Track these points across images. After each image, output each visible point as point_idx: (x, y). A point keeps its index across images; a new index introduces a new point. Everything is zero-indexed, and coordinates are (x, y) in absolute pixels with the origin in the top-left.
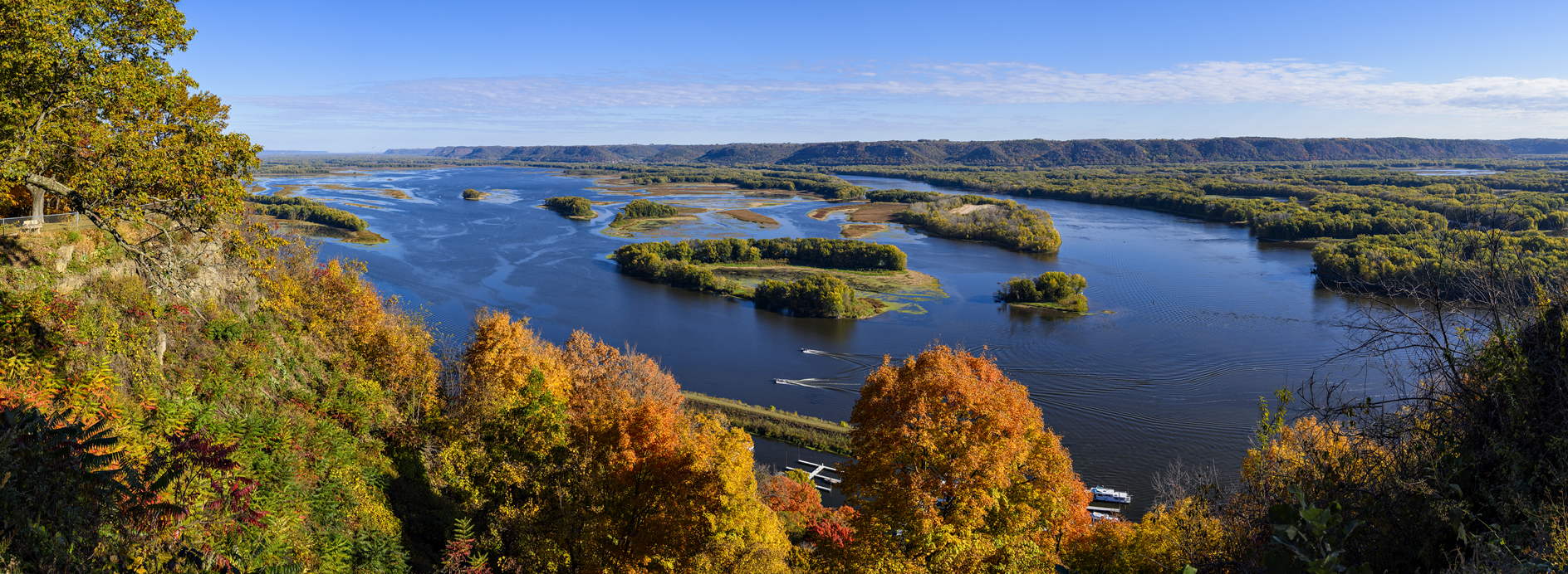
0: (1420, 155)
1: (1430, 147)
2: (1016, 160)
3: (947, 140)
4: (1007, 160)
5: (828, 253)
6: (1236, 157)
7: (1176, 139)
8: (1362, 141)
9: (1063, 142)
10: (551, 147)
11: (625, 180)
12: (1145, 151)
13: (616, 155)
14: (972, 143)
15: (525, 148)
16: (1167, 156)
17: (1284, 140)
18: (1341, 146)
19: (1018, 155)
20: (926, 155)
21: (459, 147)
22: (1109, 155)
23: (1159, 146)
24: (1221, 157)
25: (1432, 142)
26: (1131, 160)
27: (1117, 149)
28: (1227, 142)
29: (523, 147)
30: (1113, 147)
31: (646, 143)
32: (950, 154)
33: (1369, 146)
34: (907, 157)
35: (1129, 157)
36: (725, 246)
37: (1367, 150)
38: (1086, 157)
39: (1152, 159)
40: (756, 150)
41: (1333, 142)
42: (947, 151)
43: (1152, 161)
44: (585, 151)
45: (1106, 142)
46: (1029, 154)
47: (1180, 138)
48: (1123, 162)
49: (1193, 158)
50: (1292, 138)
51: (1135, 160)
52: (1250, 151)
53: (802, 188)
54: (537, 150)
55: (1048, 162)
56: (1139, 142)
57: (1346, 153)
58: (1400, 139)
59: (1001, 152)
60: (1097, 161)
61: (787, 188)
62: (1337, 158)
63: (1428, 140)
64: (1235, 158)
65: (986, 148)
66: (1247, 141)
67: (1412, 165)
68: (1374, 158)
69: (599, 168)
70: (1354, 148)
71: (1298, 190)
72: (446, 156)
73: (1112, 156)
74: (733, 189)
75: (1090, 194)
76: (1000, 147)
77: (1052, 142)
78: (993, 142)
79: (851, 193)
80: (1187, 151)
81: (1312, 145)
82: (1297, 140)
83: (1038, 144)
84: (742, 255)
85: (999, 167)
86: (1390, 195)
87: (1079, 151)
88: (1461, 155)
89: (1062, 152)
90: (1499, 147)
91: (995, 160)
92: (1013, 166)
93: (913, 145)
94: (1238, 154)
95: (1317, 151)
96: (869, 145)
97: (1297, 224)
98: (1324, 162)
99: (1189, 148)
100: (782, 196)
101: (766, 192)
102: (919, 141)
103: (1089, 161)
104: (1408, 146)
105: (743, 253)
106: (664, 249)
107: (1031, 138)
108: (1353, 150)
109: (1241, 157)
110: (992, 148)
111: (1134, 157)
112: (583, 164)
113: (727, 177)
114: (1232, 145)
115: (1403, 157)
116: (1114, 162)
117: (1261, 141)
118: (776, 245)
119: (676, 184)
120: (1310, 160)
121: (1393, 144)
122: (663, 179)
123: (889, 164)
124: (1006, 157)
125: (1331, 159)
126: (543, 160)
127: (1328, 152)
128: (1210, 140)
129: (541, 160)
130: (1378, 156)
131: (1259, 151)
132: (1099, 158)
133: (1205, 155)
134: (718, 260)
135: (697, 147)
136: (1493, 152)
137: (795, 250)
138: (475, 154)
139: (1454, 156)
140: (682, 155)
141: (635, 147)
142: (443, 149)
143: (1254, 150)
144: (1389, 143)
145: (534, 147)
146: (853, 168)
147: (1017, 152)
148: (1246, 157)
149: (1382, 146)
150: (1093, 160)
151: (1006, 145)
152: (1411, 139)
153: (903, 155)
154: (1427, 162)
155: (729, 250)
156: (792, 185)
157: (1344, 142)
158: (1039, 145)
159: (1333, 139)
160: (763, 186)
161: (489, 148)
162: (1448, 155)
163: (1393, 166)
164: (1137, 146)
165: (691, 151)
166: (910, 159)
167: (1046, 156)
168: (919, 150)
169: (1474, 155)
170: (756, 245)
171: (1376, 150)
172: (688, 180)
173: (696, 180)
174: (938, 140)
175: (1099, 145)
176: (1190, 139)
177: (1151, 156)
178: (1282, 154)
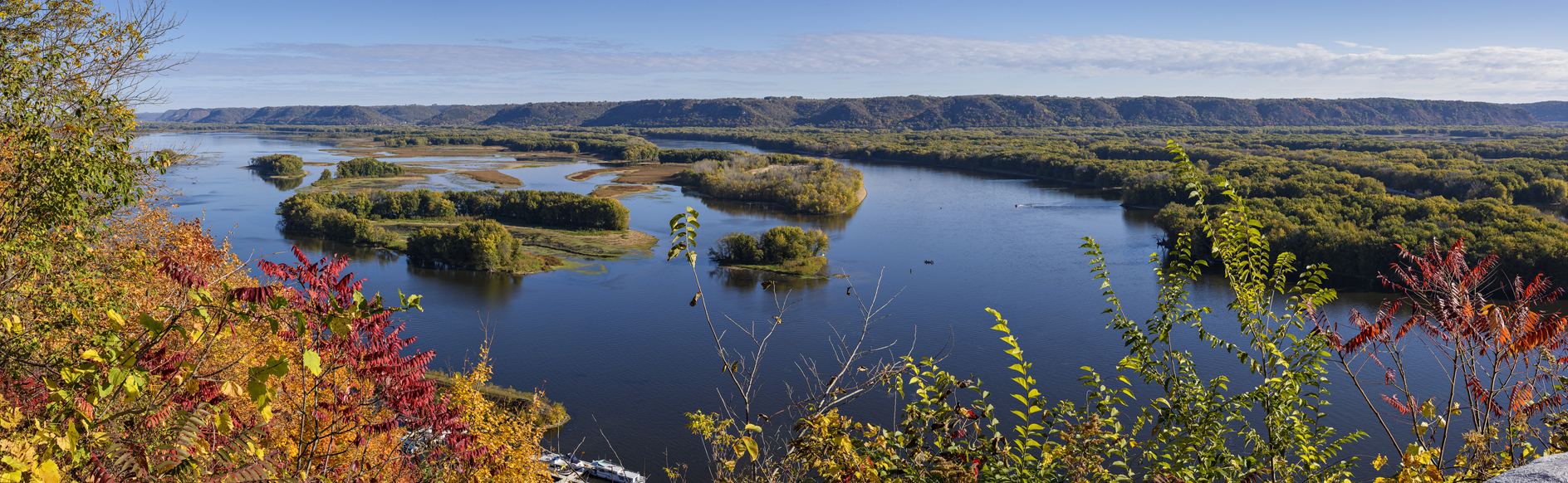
0: (1408, 120)
1: (1421, 111)
2: (883, 121)
3: (801, 98)
4: (871, 122)
5: (535, 205)
6: (1172, 121)
7: (1093, 97)
8: (1332, 102)
9: (943, 99)
10: (303, 107)
11: (378, 143)
12: (1046, 110)
13: (385, 118)
14: (831, 101)
15: (272, 108)
16: (1079, 119)
17: (1232, 100)
18: (1305, 108)
19: (885, 115)
20: (771, 114)
21: (193, 110)
22: (1001, 115)
23: (1070, 105)
24: (1148, 120)
25: (1424, 104)
26: (1029, 121)
27: (1011, 108)
28: (1160, 102)
29: (268, 108)
30: (1005, 104)
31: (427, 103)
32: (802, 114)
33: (1341, 109)
34: (745, 117)
35: (1025, 117)
36: (411, 198)
37: (1338, 114)
38: (970, 117)
39: (1060, 122)
40: (557, 109)
41: (1294, 103)
42: (798, 111)
43: (1060, 124)
44: (346, 112)
45: (998, 99)
46: (901, 114)
47: (1099, 97)
48: (1018, 124)
49: (1112, 121)
50: (1243, 98)
51: (1033, 121)
52: (1189, 114)
53: (587, 150)
54: (285, 112)
55: (923, 124)
56: (1040, 99)
57: (1310, 118)
58: (1382, 100)
59: (864, 111)
60: (984, 121)
61: (569, 149)
62: (1298, 123)
63: (1419, 101)
64: (1170, 123)
65: (845, 106)
66: (1186, 102)
67: (1393, 132)
68: (1346, 124)
69: (357, 131)
70: (1322, 110)
71: (1217, 153)
72: (177, 121)
73: (1004, 116)
74: (503, 151)
75: (939, 155)
76: (863, 106)
77: (928, 98)
78: (855, 100)
79: (642, 154)
80: (1105, 112)
81: (1268, 106)
82: (1250, 100)
83: (912, 101)
84: (431, 209)
85: (858, 130)
86: (1327, 160)
87: (960, 110)
88: (1464, 121)
89: (939, 110)
90: (1517, 111)
91: (856, 121)
92: (879, 128)
93: (755, 103)
94: (1173, 116)
95: (1273, 115)
96: (699, 102)
97: (1174, 186)
98: (1279, 128)
99: (1109, 109)
100: (562, 160)
101: (542, 154)
102: (766, 98)
103: (974, 123)
104: (1392, 109)
105: (432, 206)
106: (336, 201)
107: (906, 95)
108: (1319, 113)
109: (1177, 121)
110: (853, 106)
111: (1032, 117)
112: (339, 127)
113: (501, 138)
114: (1166, 106)
115: (1384, 122)
116: (1006, 123)
117: (1203, 102)
118: (476, 199)
119: (437, 147)
120: (1263, 125)
121: (1373, 107)
122: (421, 140)
123: (723, 125)
124: (871, 117)
125: (1291, 124)
126: (294, 122)
127: (1287, 115)
128: (1136, 99)
129: (290, 124)
130: (1352, 122)
131: (1200, 113)
132: (987, 118)
133: (1127, 117)
134: (401, 215)
135: (487, 107)
136: (1508, 118)
137: (499, 204)
138: (212, 118)
139: (1454, 122)
140: (466, 117)
141: (413, 108)
142: (175, 112)
143: (1194, 113)
144: (1368, 104)
145: (282, 108)
146: (672, 130)
147: (885, 111)
148: (1184, 120)
149: (1358, 109)
150: (980, 121)
151: (871, 104)
152: (1397, 100)
153: (741, 114)
154: (1415, 128)
155: (416, 203)
156: (575, 146)
157: (1308, 104)
158: (914, 102)
159: (1294, 100)
160: (539, 148)
161: (230, 110)
162: (1446, 121)
163: (1368, 132)
164: (1037, 104)
165: (479, 112)
166: (749, 120)
167: (921, 117)
168: (763, 109)
169: (1480, 121)
170: (453, 198)
171: (1350, 114)
172: (452, 142)
173: (462, 142)
174: (788, 97)
175: (989, 102)
176: (1111, 98)
177: (1059, 118)
178: (1229, 118)
